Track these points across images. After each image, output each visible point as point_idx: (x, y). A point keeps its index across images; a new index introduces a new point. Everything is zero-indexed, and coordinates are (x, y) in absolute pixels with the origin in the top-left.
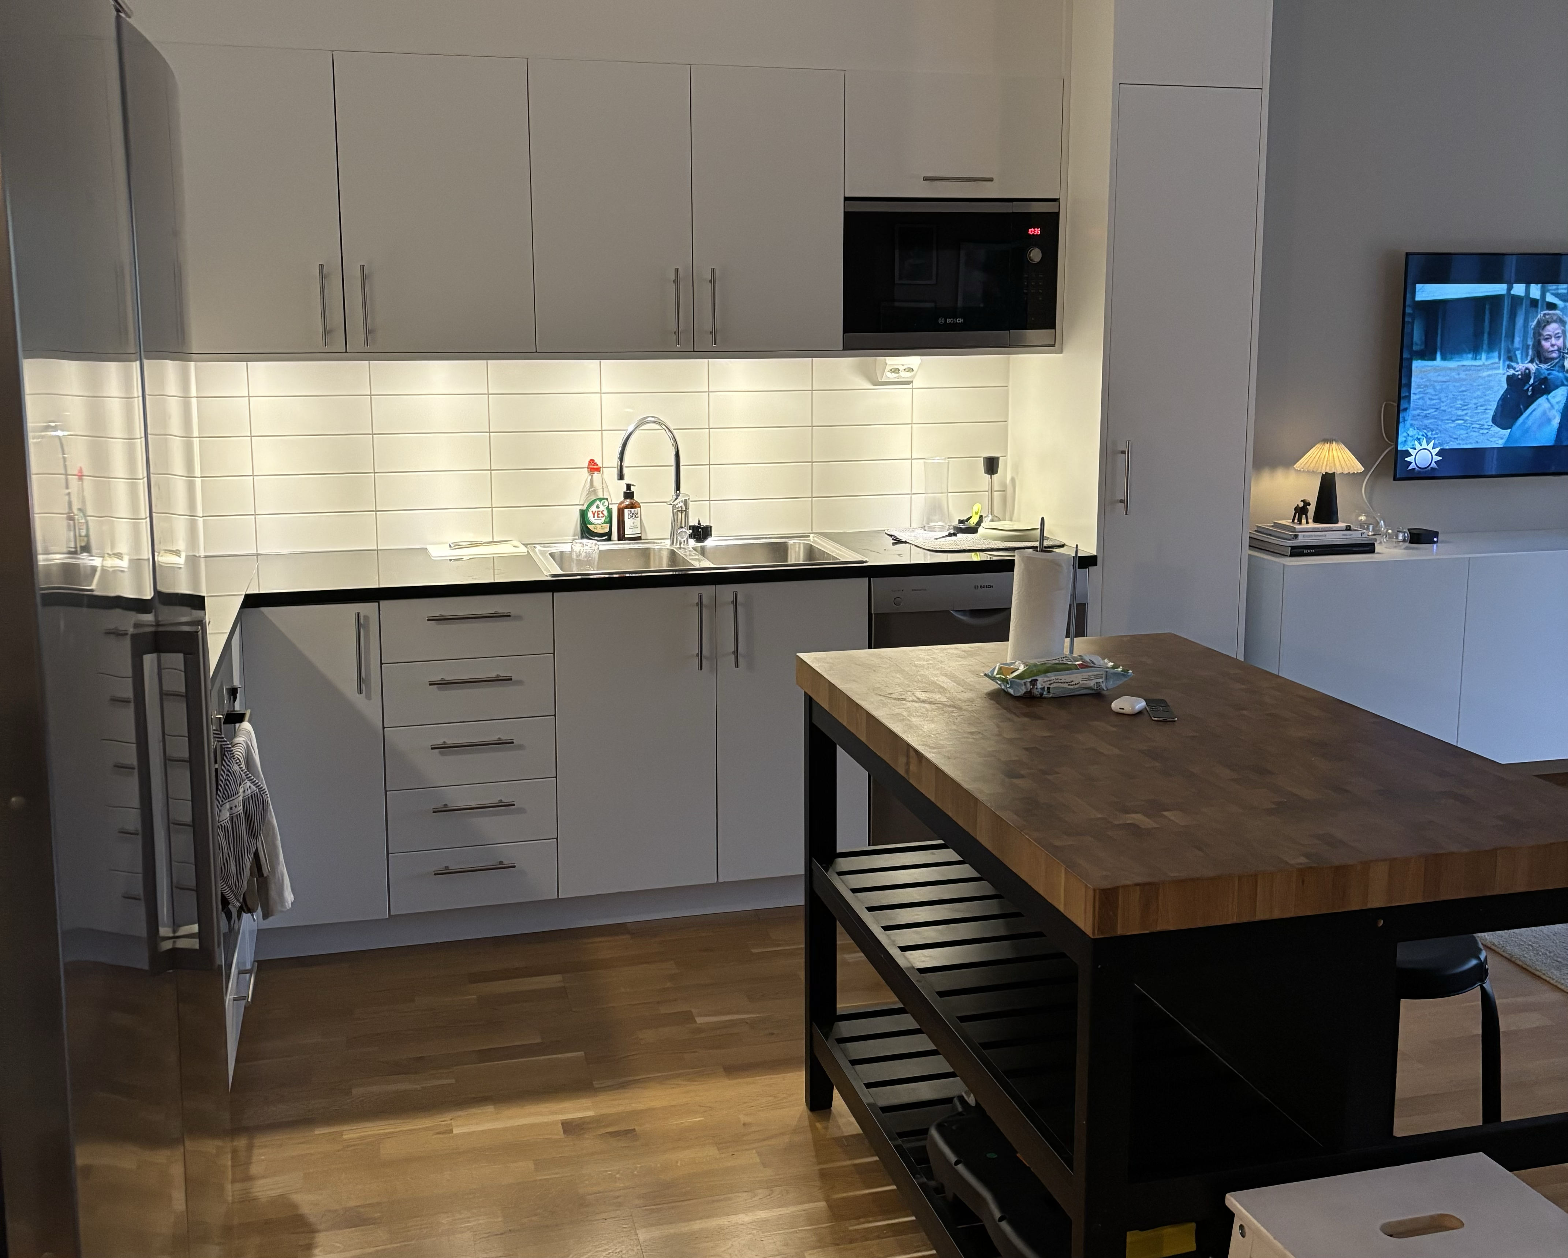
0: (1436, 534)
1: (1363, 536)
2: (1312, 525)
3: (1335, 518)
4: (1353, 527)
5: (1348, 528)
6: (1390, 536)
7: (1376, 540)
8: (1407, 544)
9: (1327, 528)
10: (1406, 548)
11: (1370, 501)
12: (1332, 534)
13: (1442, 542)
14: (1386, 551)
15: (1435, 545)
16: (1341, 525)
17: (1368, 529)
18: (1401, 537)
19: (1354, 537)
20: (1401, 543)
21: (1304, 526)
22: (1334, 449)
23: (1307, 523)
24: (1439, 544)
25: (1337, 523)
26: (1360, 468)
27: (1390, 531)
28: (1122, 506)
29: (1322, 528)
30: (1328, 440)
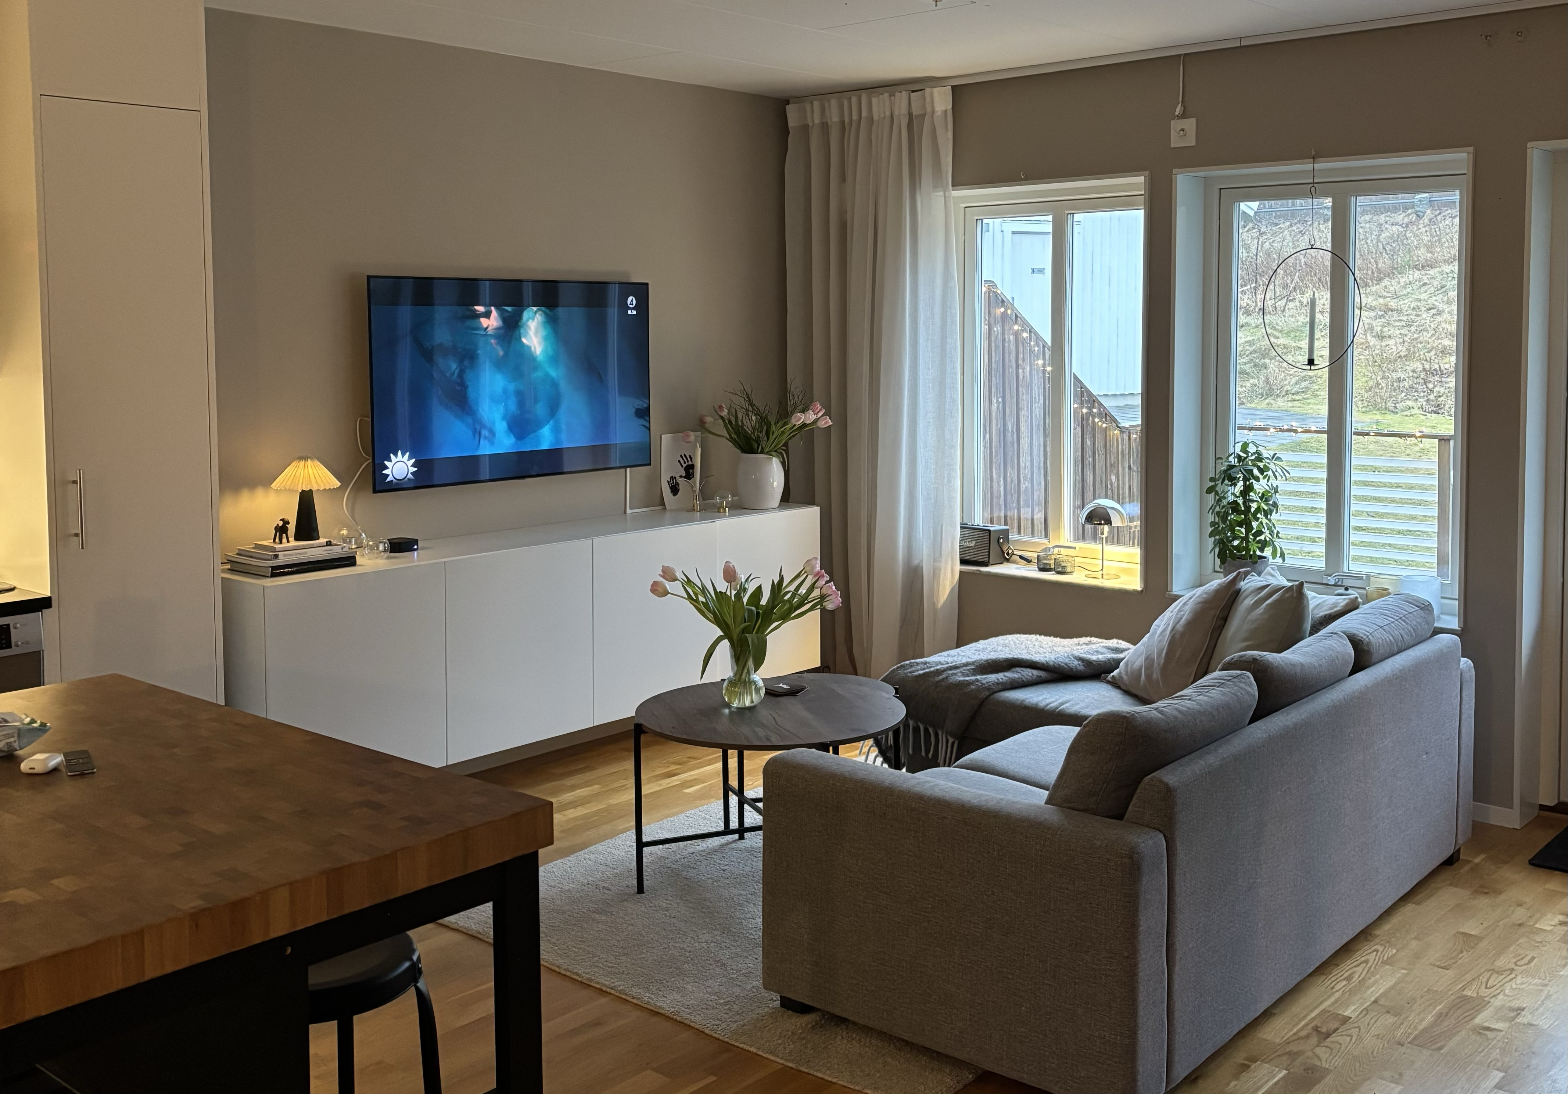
0: (416, 542)
1: (344, 550)
2: (293, 543)
3: (315, 535)
4: (334, 542)
5: (329, 544)
6: (371, 548)
7: (356, 553)
8: (388, 554)
9: (308, 545)
10: (388, 558)
11: (353, 515)
12: (313, 550)
13: (423, 548)
14: (367, 562)
15: (416, 553)
16: (322, 540)
17: (350, 542)
18: (381, 548)
19: (336, 552)
20: (382, 554)
21: (285, 545)
22: (309, 466)
23: (288, 541)
24: (419, 551)
25: (318, 539)
26: (337, 484)
27: (371, 543)
28: (77, 541)
29: (303, 546)
30: (305, 458)
